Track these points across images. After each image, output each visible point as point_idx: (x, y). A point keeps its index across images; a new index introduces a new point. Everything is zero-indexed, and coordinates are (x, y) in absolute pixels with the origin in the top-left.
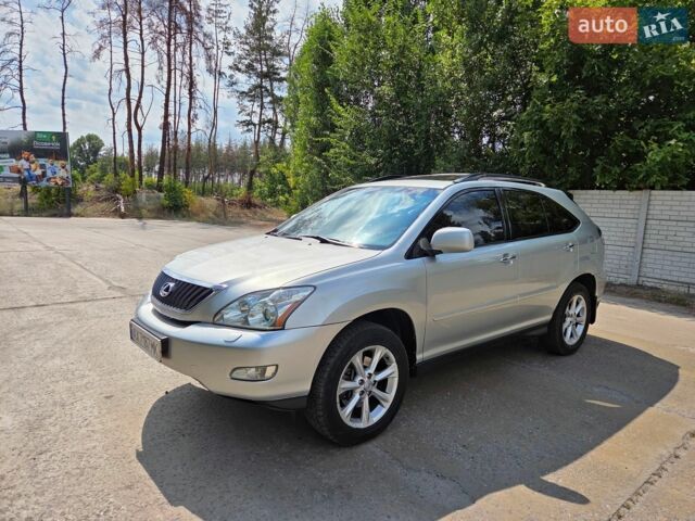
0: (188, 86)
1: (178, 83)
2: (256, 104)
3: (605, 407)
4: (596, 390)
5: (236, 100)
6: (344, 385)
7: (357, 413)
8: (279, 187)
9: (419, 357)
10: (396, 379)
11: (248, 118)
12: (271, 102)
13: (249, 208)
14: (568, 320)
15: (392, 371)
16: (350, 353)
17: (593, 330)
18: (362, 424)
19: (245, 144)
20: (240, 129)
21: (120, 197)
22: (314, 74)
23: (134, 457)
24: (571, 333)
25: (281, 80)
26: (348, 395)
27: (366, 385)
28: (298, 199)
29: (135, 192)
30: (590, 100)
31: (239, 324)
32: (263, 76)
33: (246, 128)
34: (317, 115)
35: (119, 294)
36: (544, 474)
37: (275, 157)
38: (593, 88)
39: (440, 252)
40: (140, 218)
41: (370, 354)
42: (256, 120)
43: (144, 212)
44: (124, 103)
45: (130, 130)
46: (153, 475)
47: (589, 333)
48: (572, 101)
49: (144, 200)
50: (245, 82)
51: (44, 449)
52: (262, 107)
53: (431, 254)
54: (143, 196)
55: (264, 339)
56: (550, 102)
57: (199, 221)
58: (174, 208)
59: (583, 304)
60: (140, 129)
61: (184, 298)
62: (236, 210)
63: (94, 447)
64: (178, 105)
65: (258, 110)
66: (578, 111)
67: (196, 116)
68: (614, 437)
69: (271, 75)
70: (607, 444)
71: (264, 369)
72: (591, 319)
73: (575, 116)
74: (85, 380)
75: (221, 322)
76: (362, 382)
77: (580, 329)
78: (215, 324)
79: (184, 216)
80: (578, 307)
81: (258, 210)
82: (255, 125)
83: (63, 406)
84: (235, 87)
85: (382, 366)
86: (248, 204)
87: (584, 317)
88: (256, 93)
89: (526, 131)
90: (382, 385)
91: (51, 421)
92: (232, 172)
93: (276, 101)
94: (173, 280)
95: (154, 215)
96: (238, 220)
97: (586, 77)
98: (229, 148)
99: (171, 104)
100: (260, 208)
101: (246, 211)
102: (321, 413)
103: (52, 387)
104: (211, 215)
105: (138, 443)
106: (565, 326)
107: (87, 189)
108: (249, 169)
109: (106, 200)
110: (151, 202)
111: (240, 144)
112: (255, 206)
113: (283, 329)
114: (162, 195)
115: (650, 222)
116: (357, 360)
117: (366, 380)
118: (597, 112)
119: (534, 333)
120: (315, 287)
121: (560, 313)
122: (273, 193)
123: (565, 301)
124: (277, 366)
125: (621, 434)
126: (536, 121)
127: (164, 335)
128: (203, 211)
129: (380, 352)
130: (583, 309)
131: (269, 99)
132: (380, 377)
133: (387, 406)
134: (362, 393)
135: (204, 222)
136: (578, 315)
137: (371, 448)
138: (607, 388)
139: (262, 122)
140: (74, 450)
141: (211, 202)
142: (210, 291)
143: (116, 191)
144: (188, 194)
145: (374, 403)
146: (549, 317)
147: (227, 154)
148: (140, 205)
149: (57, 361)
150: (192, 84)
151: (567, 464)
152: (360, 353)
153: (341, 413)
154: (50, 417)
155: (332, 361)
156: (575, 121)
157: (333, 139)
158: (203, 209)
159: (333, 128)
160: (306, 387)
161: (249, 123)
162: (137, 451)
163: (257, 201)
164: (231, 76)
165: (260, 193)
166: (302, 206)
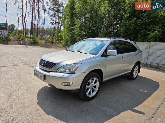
0: (38, 13)
1: (35, 12)
2: (54, 18)
3: (145, 92)
4: (142, 88)
5: (50, 17)
6: (87, 87)
7: (90, 93)
8: (60, 38)
9: (103, 80)
10: (98, 85)
11: (53, 21)
12: (58, 18)
13: (53, 43)
14: (134, 72)
15: (98, 83)
16: (89, 79)
17: (139, 74)
18: (91, 96)
19: (51, 28)
20: (51, 24)
21: (21, 40)
22: (70, 11)
23: (36, 104)
24: (135, 75)
25: (61, 12)
26: (88, 89)
27: (92, 87)
28: (65, 42)
29: (24, 39)
30: (137, 21)
31: (63, 72)
32: (56, 11)
33: (52, 24)
34: (70, 22)
35: (24, 64)
36: (134, 108)
37: (59, 31)
38: (138, 18)
39: (109, 56)
40: (26, 45)
41: (93, 80)
42: (54, 22)
43: (27, 44)
44: (22, 17)
45: (23, 23)
46: (42, 108)
47: (138, 75)
48: (133, 21)
49: (27, 41)
50: (52, 12)
51: (14, 102)
52: (56, 19)
53: (107, 56)
54: (26, 39)
55: (70, 76)
56: (128, 21)
57: (40, 46)
58: (34, 43)
59: (138, 68)
60: (25, 23)
61: (49, 66)
62: (49, 44)
63: (26, 101)
64: (35, 18)
65: (55, 20)
66: (134, 23)
67: (40, 20)
68: (148, 99)
69: (58, 11)
70: (147, 101)
71: (70, 83)
72: (139, 72)
73: (133, 24)
74: (20, 85)
75: (59, 71)
76: (91, 86)
77: (137, 74)
78: (57, 72)
79: (37, 45)
80: (136, 69)
81: (55, 44)
82: (54, 23)
83: (16, 91)
84: (49, 14)
85: (95, 82)
86: (52, 42)
87: (138, 71)
88: (54, 15)
89: (122, 27)
90: (95, 87)
91: (14, 95)
92: (47, 35)
93: (59, 18)
94: (45, 61)
95: (29, 44)
96: (50, 46)
97: (136, 15)
98: (47, 29)
99: (33, 17)
100: (55, 43)
101: (52, 44)
102: (82, 93)
103: (12, 87)
104: (43, 45)
105: (37, 100)
106: (134, 73)
107: (12, 38)
108: (53, 34)
109: (17, 40)
110: (29, 41)
111: (50, 28)
112: (54, 43)
113: (74, 73)
114: (31, 40)
115: (150, 49)
116: (90, 81)
117: (92, 85)
118: (139, 23)
119: (127, 75)
120: (81, 63)
121: (133, 70)
122: (58, 40)
123: (134, 68)
124: (73, 82)
125: (149, 98)
126: (124, 25)
127: (44, 74)
128: (41, 44)
129: (95, 79)
130: (137, 69)
131: (58, 17)
132: (95, 85)
133: (96, 91)
134: (91, 89)
135: (42, 46)
136: (136, 71)
137: (93, 101)
138: (144, 88)
139: (56, 23)
140: (21, 102)
141: (43, 42)
142: (56, 64)
143: (20, 38)
144: (38, 39)
145: (93, 91)
146: (130, 71)
147: (46, 30)
148: (26, 42)
149: (12, 80)
150: (39, 13)
151: (138, 105)
152: (91, 79)
153: (86, 93)
154: (13, 94)
155: (85, 81)
156: (133, 26)
157: (74, 27)
158: (41, 43)
159: (75, 25)
160: (79, 87)
161: (53, 23)
162: (37, 102)
163: (55, 42)
164: (48, 11)
165: (55, 40)
166: (66, 43)
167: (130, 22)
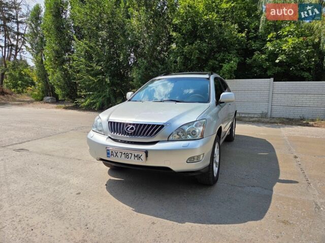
3: (265, 155)
10: (218, 156)
13: (3, 95)
15: (218, 152)
23: (135, 213)
27: (215, 159)
30: (202, 45)
34: (56, 44)
36: (278, 178)
39: (223, 103)
48: (196, 45)
51: (84, 223)
53: (218, 104)
56: (187, 45)
66: (198, 49)
71: (200, 156)
78: (168, 141)
83: (59, 203)
91: (64, 211)
100: (10, 94)
112: (7, 94)
113: (203, 138)
117: (215, 156)
118: (205, 50)
120: (206, 119)
122: (15, 86)
124: (204, 154)
133: (218, 167)
153: (214, 171)
156: (197, 53)
162: (133, 210)
163: (7, 91)
166: (43, 92)
167: (190, 46)
